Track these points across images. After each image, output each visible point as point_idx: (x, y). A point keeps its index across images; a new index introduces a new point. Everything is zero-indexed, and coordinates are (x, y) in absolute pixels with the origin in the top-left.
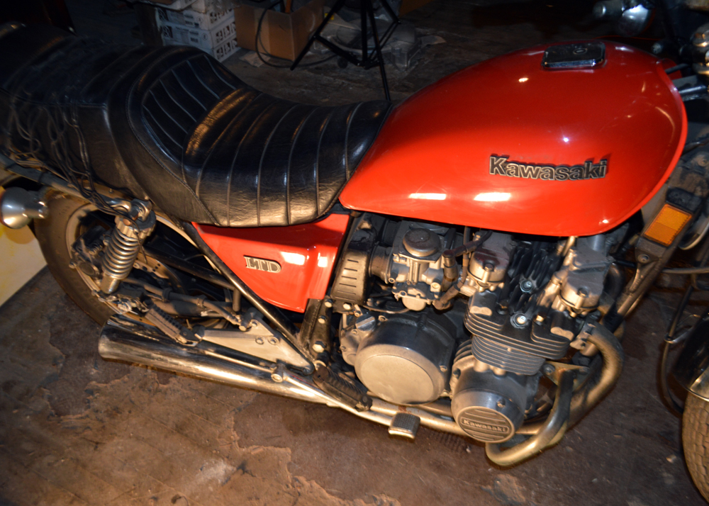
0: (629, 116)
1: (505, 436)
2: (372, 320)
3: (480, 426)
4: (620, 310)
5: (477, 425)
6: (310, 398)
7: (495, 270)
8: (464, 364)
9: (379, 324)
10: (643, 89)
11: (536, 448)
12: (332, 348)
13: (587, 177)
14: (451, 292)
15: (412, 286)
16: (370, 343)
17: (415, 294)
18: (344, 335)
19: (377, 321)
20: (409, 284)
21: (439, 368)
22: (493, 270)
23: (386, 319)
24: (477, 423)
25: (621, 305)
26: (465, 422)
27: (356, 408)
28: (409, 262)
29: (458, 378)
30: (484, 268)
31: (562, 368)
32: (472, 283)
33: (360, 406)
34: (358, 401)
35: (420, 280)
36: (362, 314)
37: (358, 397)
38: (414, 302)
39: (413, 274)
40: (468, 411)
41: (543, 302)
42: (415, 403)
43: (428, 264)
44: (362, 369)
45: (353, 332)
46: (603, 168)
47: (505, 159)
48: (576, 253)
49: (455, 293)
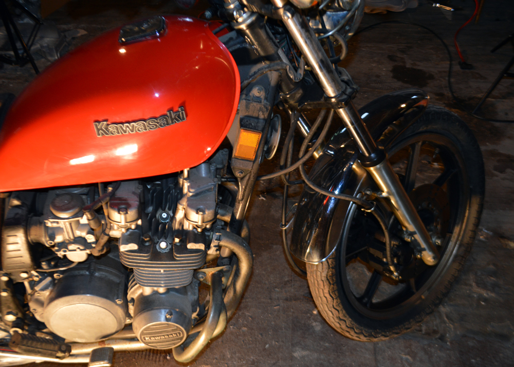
0: (197, 67)
1: (181, 339)
2: (49, 279)
3: (159, 338)
4: (238, 216)
5: (157, 338)
6: (19, 362)
7: (129, 213)
8: (135, 292)
9: (56, 281)
10: (202, 46)
11: (205, 340)
12: (24, 314)
13: (173, 123)
14: (102, 239)
15: (71, 243)
16: (52, 300)
17: (75, 248)
18: (31, 300)
19: (54, 279)
20: (67, 242)
21: (116, 303)
22: (127, 213)
23: (61, 276)
24: (156, 337)
25: (237, 212)
26: (147, 339)
27: (58, 357)
28: (62, 224)
29: (133, 305)
30: (119, 213)
31: (210, 272)
32: (116, 227)
33: (60, 354)
34: (57, 352)
35: (76, 236)
36: (40, 277)
37: (56, 348)
38: (77, 255)
39: (68, 233)
40: (145, 330)
41: (176, 226)
42: (107, 337)
43: (78, 221)
44: (51, 324)
45: (36, 295)
46: (182, 113)
47: (105, 123)
48: (189, 182)
49: (106, 238)
